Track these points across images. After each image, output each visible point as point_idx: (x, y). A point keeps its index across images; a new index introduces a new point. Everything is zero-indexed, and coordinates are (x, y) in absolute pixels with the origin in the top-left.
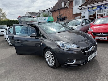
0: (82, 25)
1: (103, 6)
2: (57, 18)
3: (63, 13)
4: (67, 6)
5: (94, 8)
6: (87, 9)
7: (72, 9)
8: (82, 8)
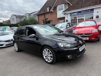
0: (67, 28)
1: (82, 12)
2: (43, 22)
3: (49, 17)
4: (52, 11)
5: (75, 14)
6: (70, 14)
7: (56, 13)
8: (65, 13)
